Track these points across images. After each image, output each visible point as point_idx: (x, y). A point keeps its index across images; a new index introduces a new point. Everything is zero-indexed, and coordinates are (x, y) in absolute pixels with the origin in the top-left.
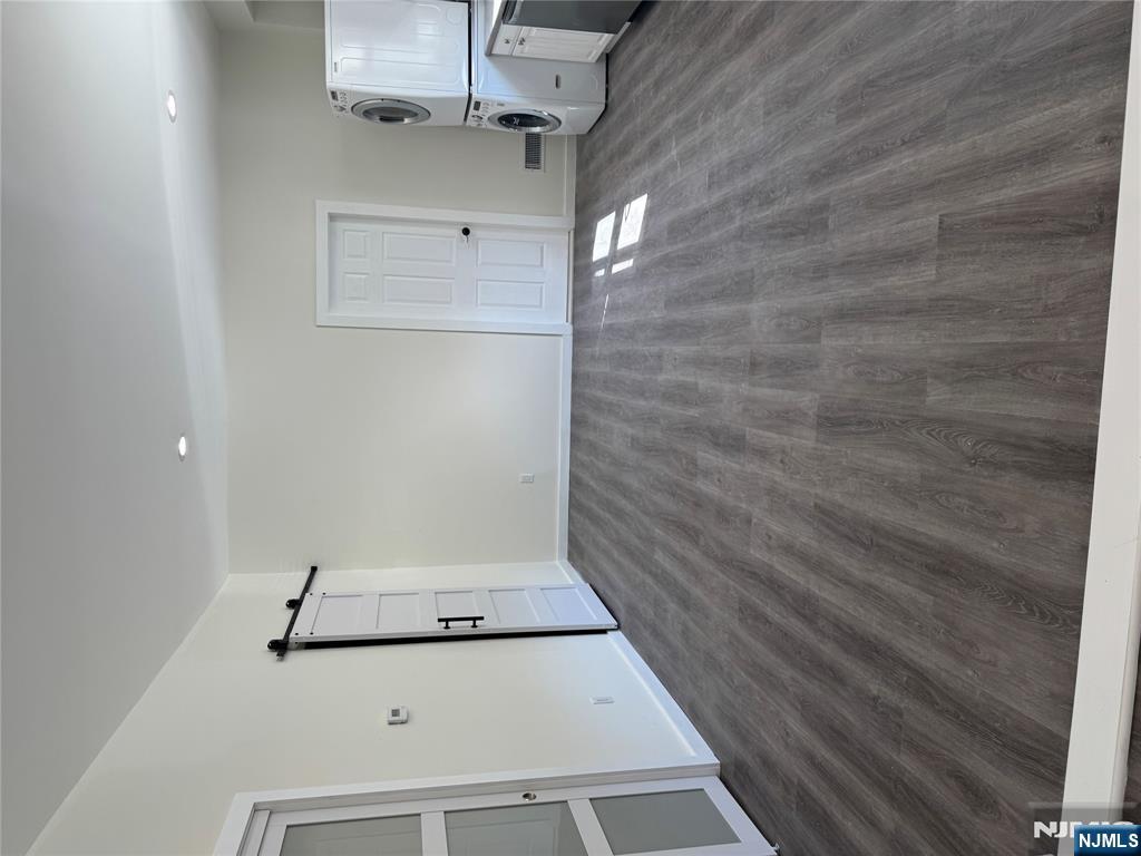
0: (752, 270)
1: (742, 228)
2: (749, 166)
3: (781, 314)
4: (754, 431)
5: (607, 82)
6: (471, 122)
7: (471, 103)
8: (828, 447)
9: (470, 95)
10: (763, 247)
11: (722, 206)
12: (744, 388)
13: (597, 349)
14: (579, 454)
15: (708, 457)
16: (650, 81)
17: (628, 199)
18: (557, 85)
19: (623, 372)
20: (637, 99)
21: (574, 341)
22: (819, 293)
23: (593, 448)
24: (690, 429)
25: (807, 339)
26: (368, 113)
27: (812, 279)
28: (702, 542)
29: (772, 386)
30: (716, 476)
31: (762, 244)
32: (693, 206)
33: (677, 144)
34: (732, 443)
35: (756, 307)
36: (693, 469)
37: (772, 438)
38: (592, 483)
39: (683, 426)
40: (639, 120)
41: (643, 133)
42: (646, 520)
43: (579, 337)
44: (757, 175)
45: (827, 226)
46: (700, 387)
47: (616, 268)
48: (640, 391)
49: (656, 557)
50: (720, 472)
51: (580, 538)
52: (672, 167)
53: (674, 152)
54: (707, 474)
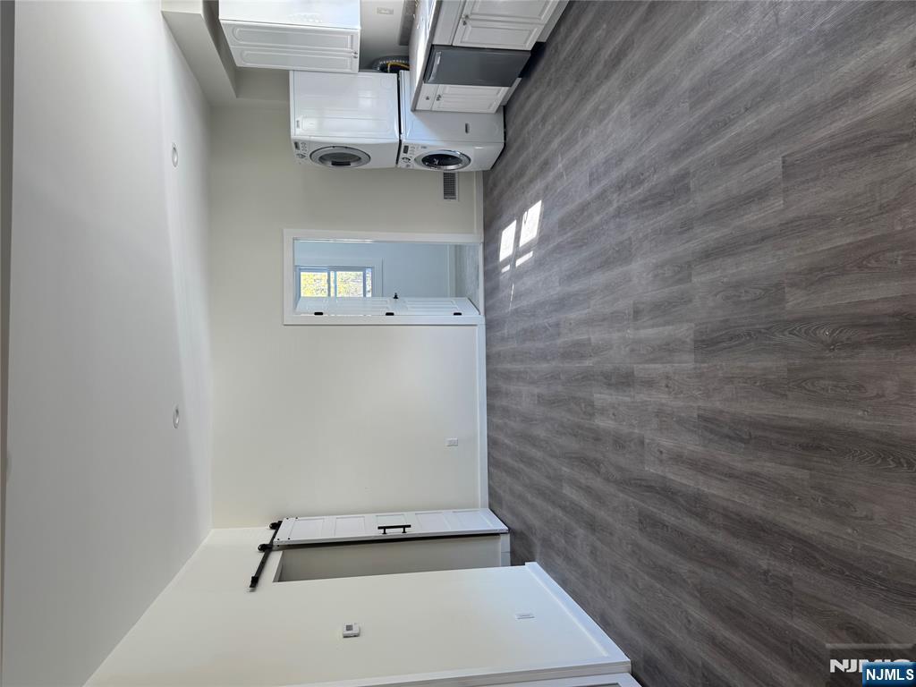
0: (630, 238)
1: (619, 208)
2: (621, 160)
3: (657, 266)
4: (641, 366)
5: (505, 126)
6: (402, 164)
7: (402, 148)
8: (706, 365)
9: (400, 141)
10: (638, 218)
11: (601, 196)
12: (630, 333)
13: (506, 331)
14: (494, 420)
15: (602, 397)
16: (538, 117)
17: (525, 208)
18: (467, 131)
19: (528, 345)
20: (528, 133)
21: (487, 329)
22: (688, 242)
23: (506, 411)
24: (586, 377)
25: (680, 281)
26: (322, 159)
27: (680, 233)
28: (603, 470)
29: (653, 326)
30: (611, 412)
31: (636, 216)
32: (578, 201)
33: (562, 159)
34: (623, 380)
35: (636, 266)
36: (591, 409)
37: (658, 368)
38: (506, 441)
39: (580, 376)
40: (531, 149)
41: (535, 158)
42: (554, 462)
43: (490, 326)
44: (629, 164)
45: (689, 189)
46: (593, 341)
47: (519, 262)
48: (543, 356)
49: (564, 491)
50: (613, 407)
51: (497, 489)
52: (560, 176)
53: (560, 165)
54: (603, 411)
